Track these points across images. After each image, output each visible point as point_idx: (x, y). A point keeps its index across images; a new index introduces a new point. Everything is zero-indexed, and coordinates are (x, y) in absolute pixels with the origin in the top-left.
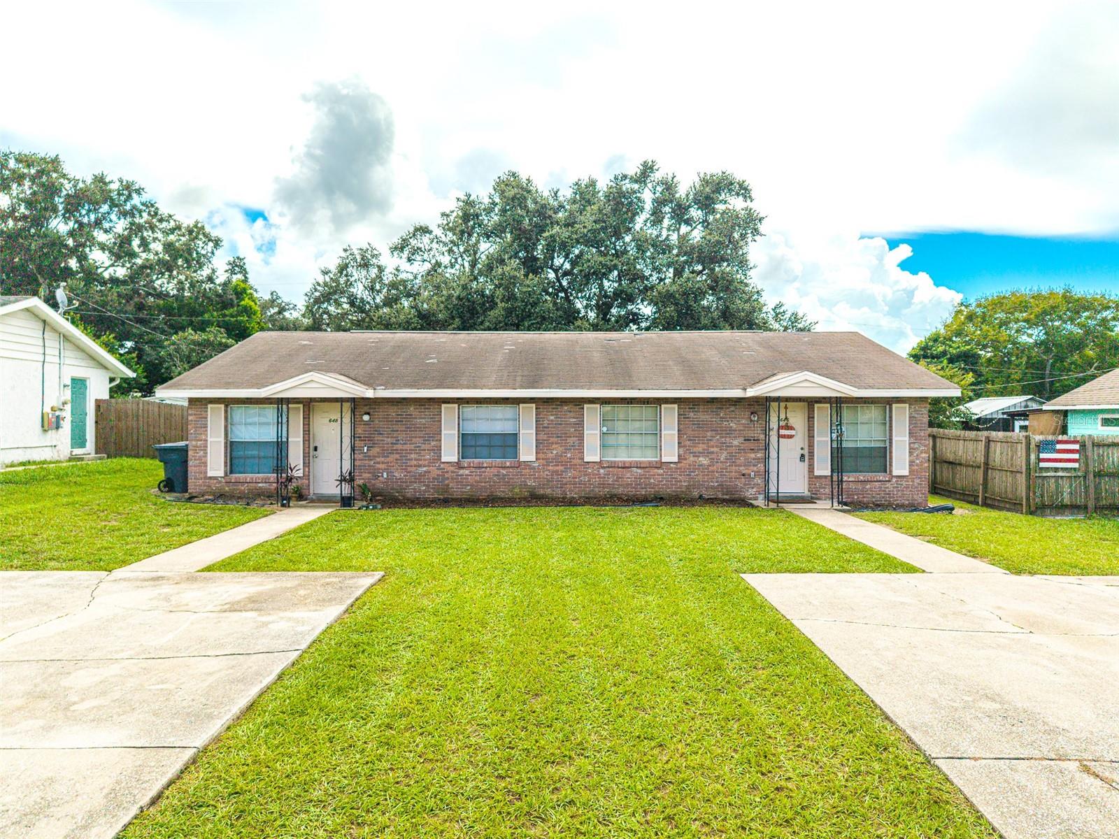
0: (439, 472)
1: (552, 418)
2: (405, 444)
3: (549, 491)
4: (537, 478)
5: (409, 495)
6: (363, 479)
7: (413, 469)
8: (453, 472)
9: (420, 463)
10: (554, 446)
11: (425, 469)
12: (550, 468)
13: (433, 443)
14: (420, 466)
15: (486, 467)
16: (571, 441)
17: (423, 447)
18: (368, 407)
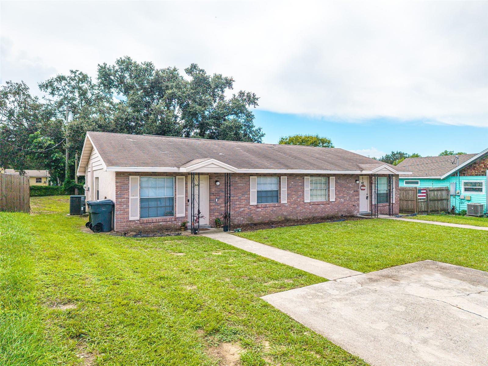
0: (249, 210)
1: (293, 183)
2: (234, 197)
3: (291, 217)
4: (287, 211)
5: (236, 223)
6: (215, 216)
7: (237, 209)
8: (254, 210)
9: (241, 206)
10: (293, 196)
11: (243, 209)
12: (292, 206)
13: (246, 196)
14: (240, 208)
15: (268, 207)
16: (300, 193)
17: (243, 198)
18: (217, 178)
